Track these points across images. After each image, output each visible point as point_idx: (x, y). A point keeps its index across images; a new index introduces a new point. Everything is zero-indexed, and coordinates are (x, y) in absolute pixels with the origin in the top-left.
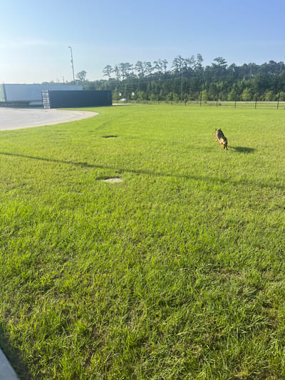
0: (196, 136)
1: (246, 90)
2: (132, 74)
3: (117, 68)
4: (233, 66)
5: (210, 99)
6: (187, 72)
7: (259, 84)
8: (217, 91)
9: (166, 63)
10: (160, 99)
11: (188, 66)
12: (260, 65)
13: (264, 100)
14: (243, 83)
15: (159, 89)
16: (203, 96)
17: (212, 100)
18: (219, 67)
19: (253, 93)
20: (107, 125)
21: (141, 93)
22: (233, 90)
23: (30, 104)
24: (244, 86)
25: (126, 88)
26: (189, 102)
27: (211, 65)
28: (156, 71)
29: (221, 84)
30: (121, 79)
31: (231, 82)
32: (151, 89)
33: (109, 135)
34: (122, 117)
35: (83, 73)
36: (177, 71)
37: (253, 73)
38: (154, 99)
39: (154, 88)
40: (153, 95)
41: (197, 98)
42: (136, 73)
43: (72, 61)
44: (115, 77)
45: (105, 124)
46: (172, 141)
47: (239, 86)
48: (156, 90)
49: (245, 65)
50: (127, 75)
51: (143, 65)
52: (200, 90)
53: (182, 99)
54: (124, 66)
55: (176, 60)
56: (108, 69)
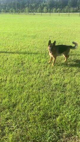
0: (27, 30)
1: (45, 8)
5: (30, 12)
7: (50, 4)
8: (32, 8)
10: (6, 12)
13: (53, 12)
16: (27, 10)
17: (31, 12)
19: (48, 9)
22: (39, 8)
24: (44, 6)
26: (20, 13)
29: (34, 5)
31: (38, 4)
38: (3, 12)
40: (3, 10)
41: (24, 11)
46: (14, 33)
47: (42, 5)
48: (4, 7)
52: (25, 7)
53: (17, 12)
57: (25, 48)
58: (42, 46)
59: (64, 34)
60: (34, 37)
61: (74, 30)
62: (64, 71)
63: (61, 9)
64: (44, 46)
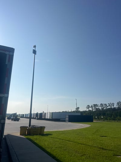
3: (92, 106)
9: (113, 104)
15: (111, 115)
23: (61, 120)
25: (96, 114)
28: (109, 107)
30: (94, 110)
35: (78, 108)
36: (119, 107)
39: (109, 114)
40: (109, 118)
42: (100, 108)
44: (91, 110)
50: (96, 109)
51: (103, 105)
54: (95, 105)
55: (118, 103)
56: (88, 107)
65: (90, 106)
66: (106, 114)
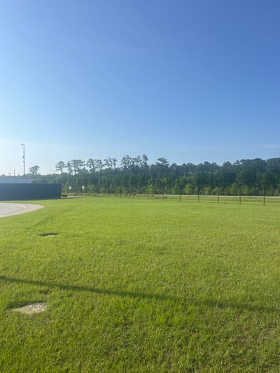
0: (145, 233)
1: (187, 186)
2: (84, 169)
3: (69, 164)
4: (174, 165)
5: (156, 193)
6: (135, 169)
7: (198, 180)
8: (162, 185)
10: (110, 192)
11: (135, 164)
12: (197, 165)
13: (204, 194)
14: (184, 179)
15: (109, 183)
16: (150, 189)
17: (158, 194)
18: (162, 165)
19: (194, 188)
20: (49, 220)
21: (91, 187)
22: (176, 185)
24: (186, 182)
25: (77, 182)
26: (137, 195)
27: (155, 164)
28: (106, 167)
29: (165, 180)
30: (73, 173)
31: (173, 179)
32: (101, 182)
33: (48, 232)
34: (68, 210)
35: (36, 168)
36: (125, 168)
37: (191, 171)
38: (104, 192)
39: (105, 182)
40: (103, 189)
41: (145, 192)
42: (88, 169)
43: (24, 157)
44: (68, 172)
45: (47, 219)
46: (119, 241)
47: (181, 181)
49: (184, 164)
50: (79, 170)
51: (95, 162)
52: (147, 184)
53: (131, 192)
54: (77, 163)
55: (124, 159)
56: (61, 165)
57: (137, 280)
58: (178, 276)
59: (231, 246)
60: (161, 251)
61: (253, 237)
62: (233, 357)
63: (222, 187)
64: (183, 277)
65: (66, 163)
66: (99, 180)
